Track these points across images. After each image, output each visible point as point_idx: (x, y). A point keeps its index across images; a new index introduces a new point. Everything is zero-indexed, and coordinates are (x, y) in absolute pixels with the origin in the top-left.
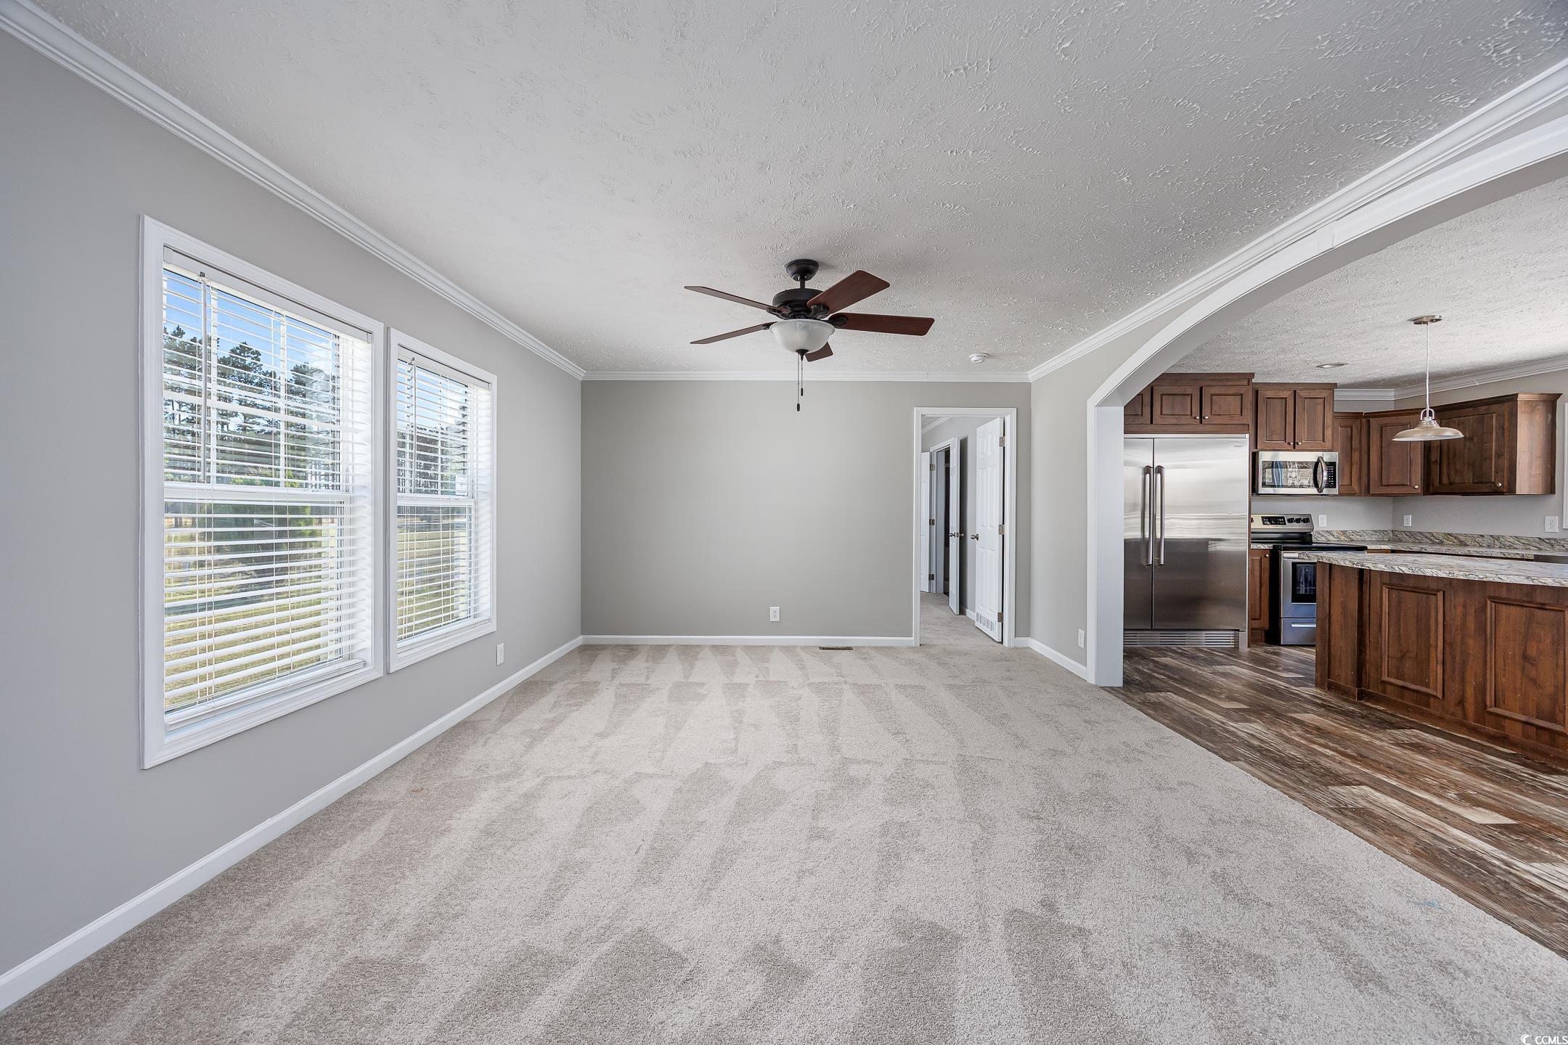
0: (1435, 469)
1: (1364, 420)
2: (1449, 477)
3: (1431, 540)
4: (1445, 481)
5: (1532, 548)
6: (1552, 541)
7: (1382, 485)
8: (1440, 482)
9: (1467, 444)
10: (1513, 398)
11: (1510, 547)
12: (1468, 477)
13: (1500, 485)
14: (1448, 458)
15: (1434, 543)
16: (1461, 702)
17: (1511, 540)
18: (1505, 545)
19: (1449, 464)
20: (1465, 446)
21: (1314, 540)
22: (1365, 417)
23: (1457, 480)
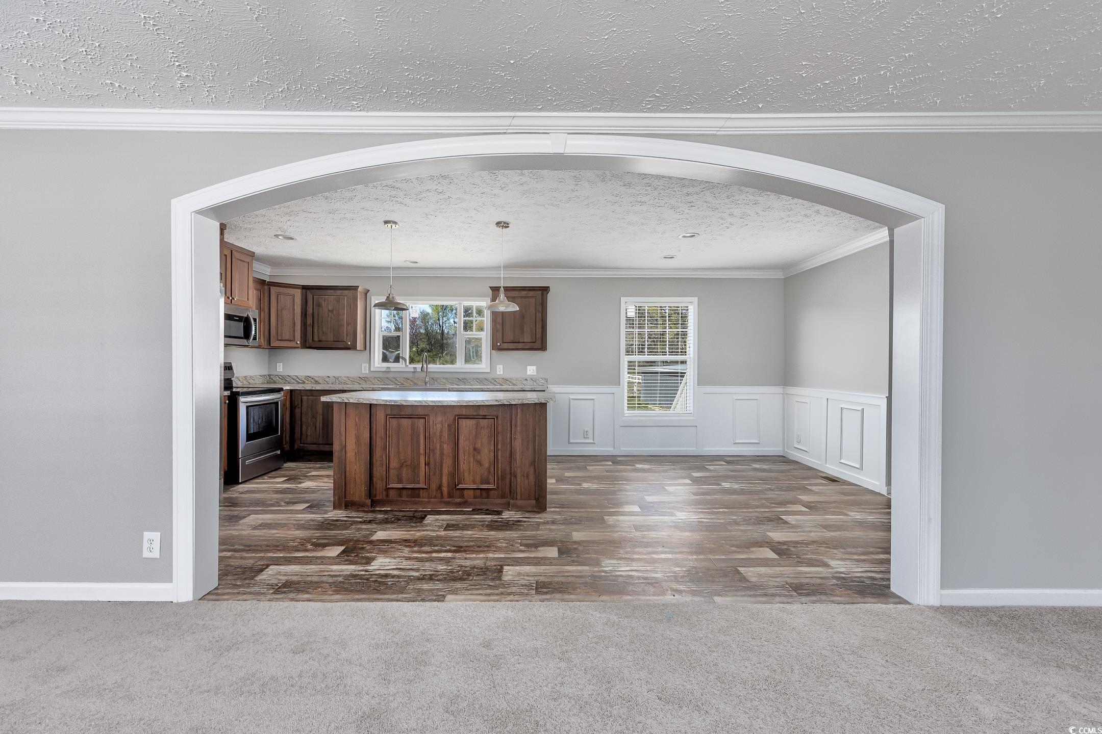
0: (309, 329)
1: (266, 287)
2: (318, 336)
3: (297, 381)
4: (316, 339)
5: (356, 383)
6: (366, 379)
7: (278, 340)
8: (313, 340)
9: (330, 314)
10: (355, 288)
11: (344, 383)
12: (331, 337)
13: (349, 343)
14: (318, 322)
15: (299, 383)
16: (440, 487)
17: (345, 379)
18: (341, 382)
19: (318, 327)
20: (329, 316)
21: (234, 385)
22: (268, 285)
23: (324, 338)
